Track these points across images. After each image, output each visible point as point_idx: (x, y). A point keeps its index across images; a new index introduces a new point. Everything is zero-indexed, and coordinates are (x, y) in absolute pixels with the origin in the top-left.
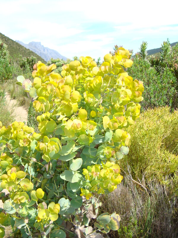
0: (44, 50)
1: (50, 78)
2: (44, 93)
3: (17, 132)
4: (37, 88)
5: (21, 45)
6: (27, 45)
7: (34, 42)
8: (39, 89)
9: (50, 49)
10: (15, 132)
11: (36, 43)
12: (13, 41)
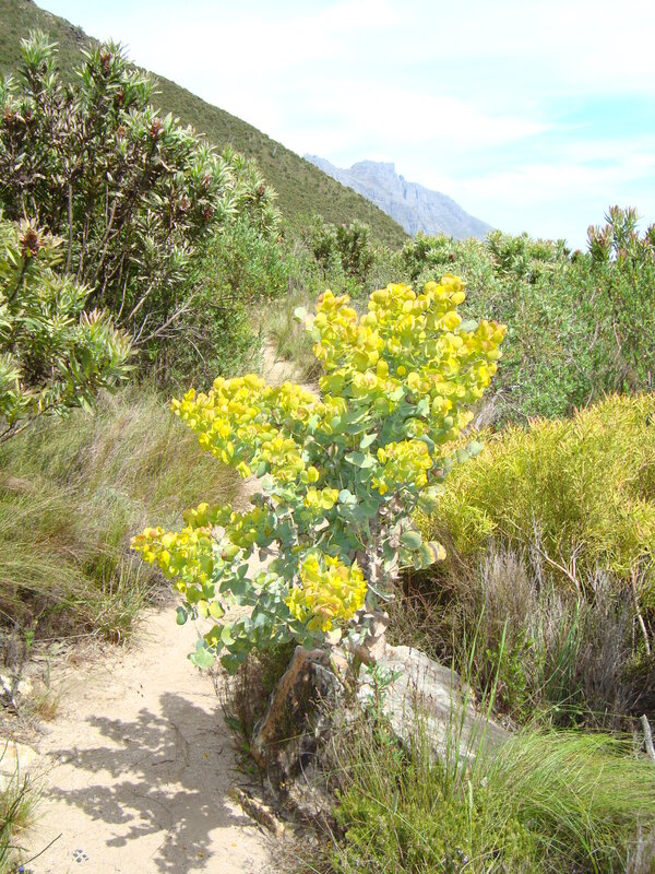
0: (405, 191)
1: (339, 315)
2: (330, 335)
3: (289, 399)
4: (321, 328)
5: (322, 173)
6: (347, 172)
7: (371, 162)
8: (324, 330)
9: (425, 191)
10: (286, 399)
11: (377, 167)
12: (295, 157)
